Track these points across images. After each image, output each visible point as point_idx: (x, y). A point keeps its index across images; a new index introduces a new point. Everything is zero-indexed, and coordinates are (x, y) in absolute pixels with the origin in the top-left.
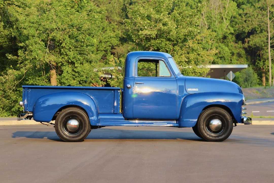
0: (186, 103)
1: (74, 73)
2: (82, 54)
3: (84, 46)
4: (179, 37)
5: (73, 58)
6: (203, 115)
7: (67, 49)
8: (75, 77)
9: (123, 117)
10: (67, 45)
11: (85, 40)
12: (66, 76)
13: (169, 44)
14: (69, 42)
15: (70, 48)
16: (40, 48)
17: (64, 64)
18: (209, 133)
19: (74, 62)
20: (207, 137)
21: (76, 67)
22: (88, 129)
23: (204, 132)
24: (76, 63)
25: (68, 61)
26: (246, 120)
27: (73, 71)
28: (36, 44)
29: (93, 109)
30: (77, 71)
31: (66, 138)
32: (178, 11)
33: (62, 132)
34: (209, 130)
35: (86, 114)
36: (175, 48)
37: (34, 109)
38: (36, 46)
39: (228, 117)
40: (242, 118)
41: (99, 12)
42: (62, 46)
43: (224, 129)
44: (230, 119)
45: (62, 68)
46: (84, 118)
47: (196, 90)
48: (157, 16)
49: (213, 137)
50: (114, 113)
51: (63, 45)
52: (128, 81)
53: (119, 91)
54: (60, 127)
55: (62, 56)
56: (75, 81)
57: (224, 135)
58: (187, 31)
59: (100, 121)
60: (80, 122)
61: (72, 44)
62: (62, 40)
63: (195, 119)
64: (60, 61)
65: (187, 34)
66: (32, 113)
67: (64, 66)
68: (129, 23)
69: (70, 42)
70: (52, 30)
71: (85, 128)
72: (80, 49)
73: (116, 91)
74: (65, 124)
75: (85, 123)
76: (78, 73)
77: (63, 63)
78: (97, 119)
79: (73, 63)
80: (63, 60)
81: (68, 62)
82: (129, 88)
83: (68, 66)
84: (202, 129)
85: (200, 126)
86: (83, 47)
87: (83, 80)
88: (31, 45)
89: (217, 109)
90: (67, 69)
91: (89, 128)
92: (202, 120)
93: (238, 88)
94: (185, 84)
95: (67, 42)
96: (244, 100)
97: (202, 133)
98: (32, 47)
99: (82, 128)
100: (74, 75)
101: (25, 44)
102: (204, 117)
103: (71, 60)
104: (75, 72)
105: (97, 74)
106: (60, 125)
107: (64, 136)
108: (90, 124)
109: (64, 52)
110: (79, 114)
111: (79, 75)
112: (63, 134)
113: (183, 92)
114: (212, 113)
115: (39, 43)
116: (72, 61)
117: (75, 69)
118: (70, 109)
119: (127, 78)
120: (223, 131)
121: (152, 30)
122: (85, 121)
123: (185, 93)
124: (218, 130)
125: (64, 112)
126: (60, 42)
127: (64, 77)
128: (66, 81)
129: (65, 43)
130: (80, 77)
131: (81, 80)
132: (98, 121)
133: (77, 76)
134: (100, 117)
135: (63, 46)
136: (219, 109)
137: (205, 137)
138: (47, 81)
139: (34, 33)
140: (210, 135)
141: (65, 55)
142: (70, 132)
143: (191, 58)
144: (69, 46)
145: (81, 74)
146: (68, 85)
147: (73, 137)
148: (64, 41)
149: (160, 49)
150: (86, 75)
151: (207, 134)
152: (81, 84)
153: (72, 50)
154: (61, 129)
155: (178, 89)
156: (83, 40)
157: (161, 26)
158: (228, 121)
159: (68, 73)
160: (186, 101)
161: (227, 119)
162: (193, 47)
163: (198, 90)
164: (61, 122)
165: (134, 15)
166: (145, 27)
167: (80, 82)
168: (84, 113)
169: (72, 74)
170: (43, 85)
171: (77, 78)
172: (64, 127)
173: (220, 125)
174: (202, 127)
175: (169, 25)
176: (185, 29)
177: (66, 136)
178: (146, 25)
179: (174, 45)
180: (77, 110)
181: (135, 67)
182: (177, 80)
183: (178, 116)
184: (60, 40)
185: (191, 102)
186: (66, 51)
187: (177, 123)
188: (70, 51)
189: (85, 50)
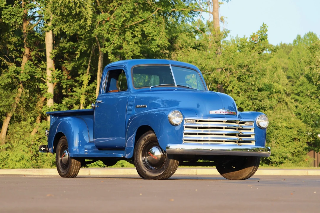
2: (254, 99)
3: (255, 90)
5: (241, 104)
7: (234, 93)
10: (234, 88)
11: (257, 83)
14: (237, 85)
15: (239, 92)
19: (242, 108)
24: (244, 109)
51: (230, 88)
61: (240, 87)
62: (228, 82)
69: (238, 85)
70: (213, 70)
72: (251, 93)
86: (254, 91)
129: (231, 86)
135: (230, 90)
144: (236, 90)
148: (230, 83)
153: (242, 95)
156: (253, 83)
184: (225, 83)
188: (239, 96)
189: (257, 95)
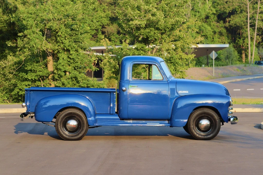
0: (178, 104)
1: (69, 60)
2: (77, 42)
3: (78, 34)
4: (167, 26)
5: (68, 46)
6: (192, 116)
7: (62, 37)
8: (70, 63)
9: (118, 118)
10: (62, 34)
11: (80, 29)
12: (62, 63)
13: (157, 33)
14: (64, 31)
15: (66, 37)
16: (38, 38)
17: (60, 52)
18: (198, 132)
19: (69, 49)
20: (197, 136)
21: (71, 54)
22: (86, 129)
23: (194, 131)
24: (71, 50)
25: (64, 48)
26: (233, 120)
27: (68, 58)
28: (34, 34)
29: (91, 109)
30: (72, 58)
31: (65, 137)
32: (166, 2)
33: (62, 131)
34: (198, 130)
35: (84, 115)
36: (163, 37)
37: (35, 109)
38: (34, 36)
39: (216, 117)
40: (229, 118)
41: (92, 3)
42: (59, 35)
43: (212, 128)
44: (218, 119)
45: (58, 55)
46: (83, 118)
47: (187, 92)
48: (146, 7)
49: (202, 136)
50: (110, 114)
51: (59, 33)
52: (123, 84)
53: (115, 93)
54: (61, 127)
55: (58, 44)
56: (71, 67)
57: (212, 134)
58: (174, 21)
59: (97, 121)
60: (79, 122)
61: (67, 33)
62: (59, 29)
63: (186, 119)
64: (56, 49)
65: (174, 23)
66: (34, 114)
67: (60, 54)
68: (121, 13)
69: (66, 31)
70: (49, 20)
71: (83, 127)
72: (75, 37)
73: (112, 93)
74: (65, 124)
75: (83, 124)
76: (73, 60)
77: (59, 50)
78: (94, 119)
79: (68, 51)
80: (59, 48)
81: (64, 50)
82: (124, 91)
83: (63, 53)
84: (192, 129)
85: (190, 126)
86: (78, 36)
87: (77, 66)
88: (29, 34)
89: (206, 110)
90: (63, 56)
91: (87, 127)
92: (192, 120)
93: (225, 89)
94: (176, 87)
95: (63, 31)
96: (231, 102)
97: (192, 133)
98: (30, 37)
99: (80, 128)
100: (69, 62)
101: (24, 33)
102: (194, 117)
103: (66, 48)
104: (70, 58)
105: (90, 60)
106: (60, 125)
107: (64, 135)
108: (88, 124)
109: (60, 40)
110: (78, 115)
111: (74, 61)
112: (63, 134)
113: (174, 94)
114: (202, 114)
115: (37, 33)
116: (68, 48)
117: (70, 56)
118: (70, 110)
119: (122, 81)
120: (212, 130)
121: (142, 20)
122: (83, 121)
123: (176, 95)
124: (206, 129)
125: (63, 113)
126: (57, 31)
127: (60, 63)
128: (62, 67)
129: (61, 32)
130: (75, 63)
131: (76, 66)
132: (96, 121)
133: (72, 63)
134: (97, 117)
136: (208, 110)
137: (194, 136)
138: (44, 66)
139: (32, 23)
140: (199, 134)
141: (60, 43)
142: (69, 132)
143: (178, 45)
145: (75, 60)
146: (64, 70)
147: (72, 136)
148: (60, 30)
149: (150, 37)
150: (80, 62)
151: (197, 133)
152: (76, 69)
153: (68, 39)
154: (61, 129)
155: (170, 91)
156: (77, 29)
157: (151, 16)
158: (216, 121)
159: (64, 60)
160: (177, 103)
161: (215, 119)
162: (180, 35)
163: (188, 92)
164: (61, 122)
165: (125, 6)
166: (135, 17)
167: (74, 68)
168: (82, 114)
169: (67, 60)
170: (40, 70)
171: (72, 64)
172: (64, 127)
173: (209, 124)
174: (192, 126)
175: (158, 15)
176: (173, 19)
177: (65, 135)
178: (136, 16)
179: (162, 34)
180: (75, 111)
181: (130, 71)
182: (169, 83)
183: (170, 116)
184: (56, 29)
185: (182, 103)
186: (62, 40)
187: (168, 123)
188: (66, 40)
189: (80, 38)
